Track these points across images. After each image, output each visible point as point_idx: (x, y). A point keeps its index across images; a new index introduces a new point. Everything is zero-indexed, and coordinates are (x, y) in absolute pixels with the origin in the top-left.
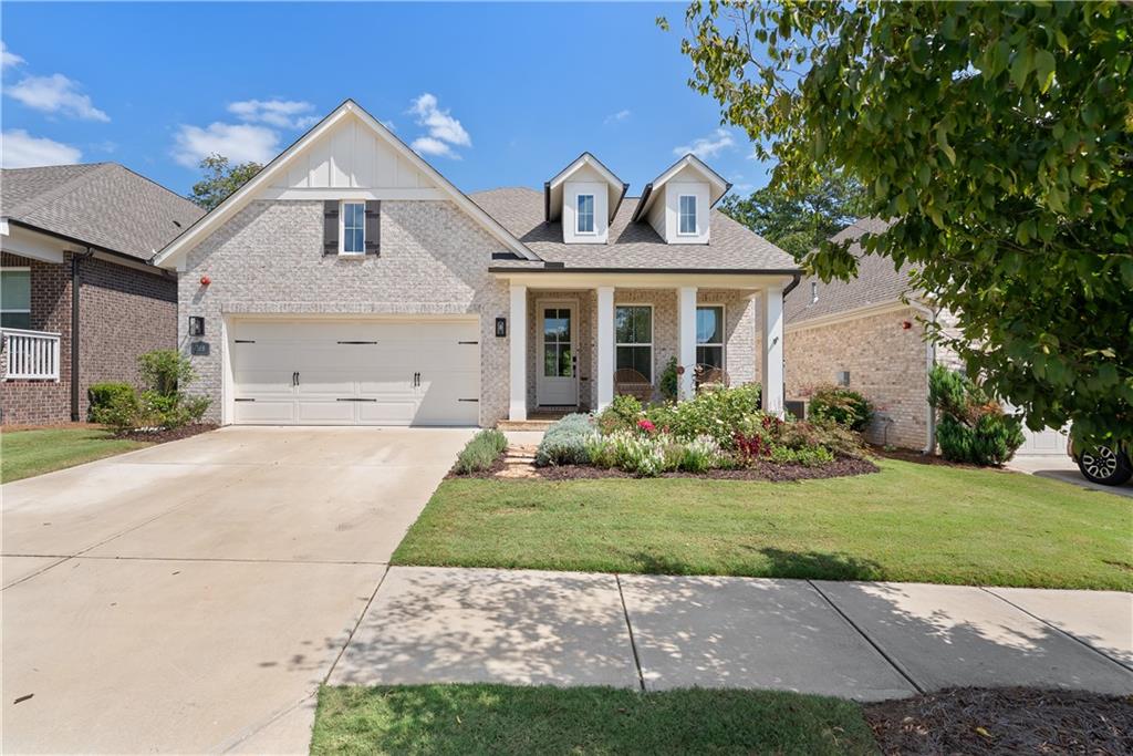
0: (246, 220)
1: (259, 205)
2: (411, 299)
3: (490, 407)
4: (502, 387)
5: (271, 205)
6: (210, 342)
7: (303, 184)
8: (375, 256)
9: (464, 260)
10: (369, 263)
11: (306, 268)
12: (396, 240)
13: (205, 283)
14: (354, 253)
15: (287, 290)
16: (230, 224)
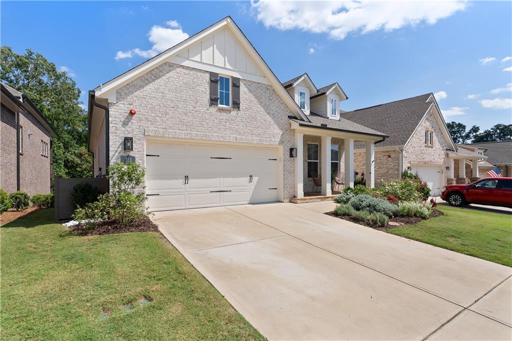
0: (160, 74)
1: (170, 66)
2: (254, 136)
3: (287, 192)
4: (291, 182)
5: (177, 67)
6: (136, 156)
7: (197, 58)
8: (237, 109)
9: (277, 117)
10: (234, 113)
11: (200, 112)
12: (247, 102)
13: (132, 113)
14: (224, 106)
15: (188, 124)
16: (150, 75)
